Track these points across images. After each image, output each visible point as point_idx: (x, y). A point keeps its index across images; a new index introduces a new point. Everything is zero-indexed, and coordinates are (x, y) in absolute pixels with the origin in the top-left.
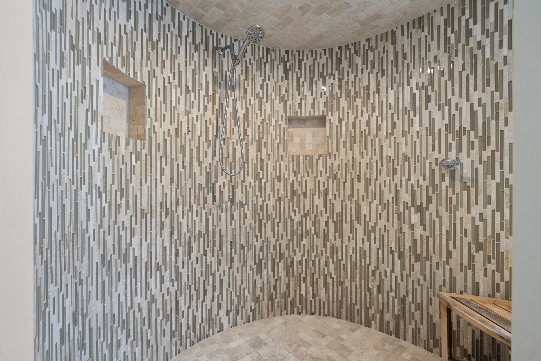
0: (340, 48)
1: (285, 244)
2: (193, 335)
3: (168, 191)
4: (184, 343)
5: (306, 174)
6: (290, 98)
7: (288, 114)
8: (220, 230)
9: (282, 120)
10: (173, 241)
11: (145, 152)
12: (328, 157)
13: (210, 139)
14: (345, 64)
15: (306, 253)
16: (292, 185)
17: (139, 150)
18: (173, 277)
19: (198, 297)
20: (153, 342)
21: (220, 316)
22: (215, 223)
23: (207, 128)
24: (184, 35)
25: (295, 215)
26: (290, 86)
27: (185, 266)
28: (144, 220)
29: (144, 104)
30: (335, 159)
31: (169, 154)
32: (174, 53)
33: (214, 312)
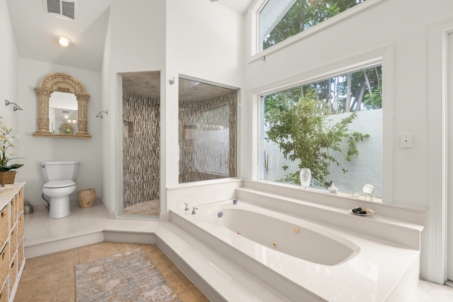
0: (201, 101)
1: (182, 171)
2: (148, 197)
3: (140, 152)
4: (145, 199)
5: (190, 146)
6: (184, 119)
7: (183, 125)
8: (158, 165)
9: (181, 127)
10: (142, 167)
11: (133, 141)
12: (197, 140)
13: (154, 135)
14: (202, 107)
15: (190, 175)
16: (185, 150)
17: (131, 140)
18: (142, 178)
19: (150, 186)
20: (135, 195)
21: (158, 194)
22: (156, 163)
23: (153, 132)
24: (145, 103)
25: (186, 161)
26: (184, 114)
27: (146, 175)
28: (133, 159)
29: (133, 127)
30: (199, 141)
31: (140, 141)
32: (142, 110)
33: (156, 192)
